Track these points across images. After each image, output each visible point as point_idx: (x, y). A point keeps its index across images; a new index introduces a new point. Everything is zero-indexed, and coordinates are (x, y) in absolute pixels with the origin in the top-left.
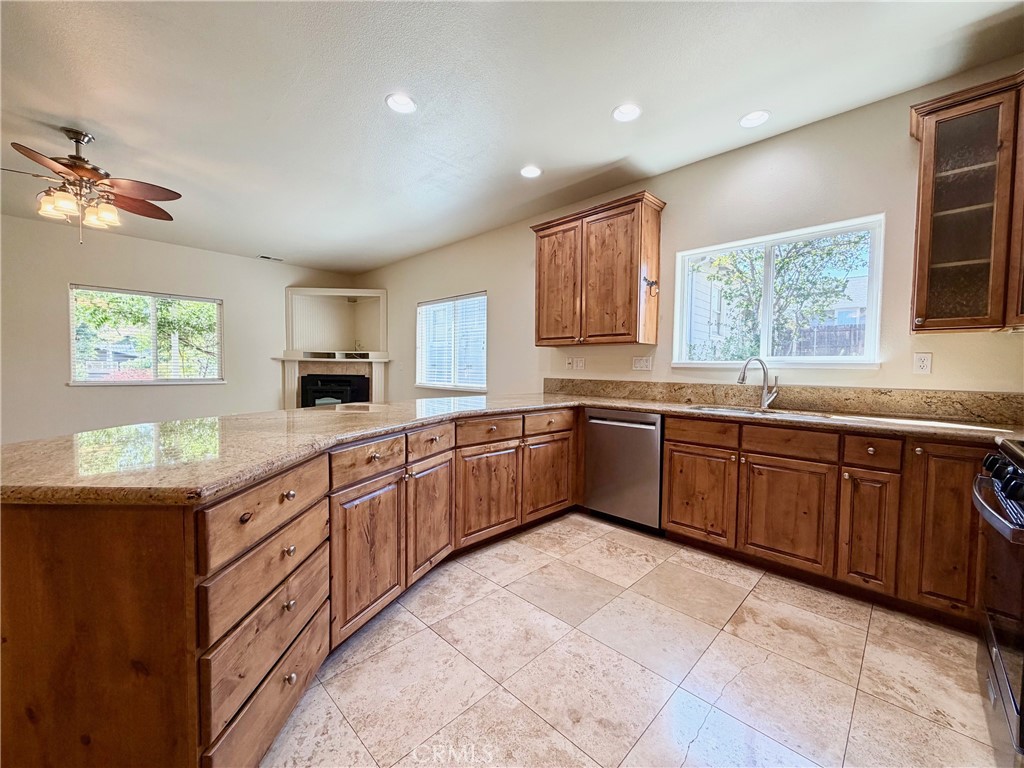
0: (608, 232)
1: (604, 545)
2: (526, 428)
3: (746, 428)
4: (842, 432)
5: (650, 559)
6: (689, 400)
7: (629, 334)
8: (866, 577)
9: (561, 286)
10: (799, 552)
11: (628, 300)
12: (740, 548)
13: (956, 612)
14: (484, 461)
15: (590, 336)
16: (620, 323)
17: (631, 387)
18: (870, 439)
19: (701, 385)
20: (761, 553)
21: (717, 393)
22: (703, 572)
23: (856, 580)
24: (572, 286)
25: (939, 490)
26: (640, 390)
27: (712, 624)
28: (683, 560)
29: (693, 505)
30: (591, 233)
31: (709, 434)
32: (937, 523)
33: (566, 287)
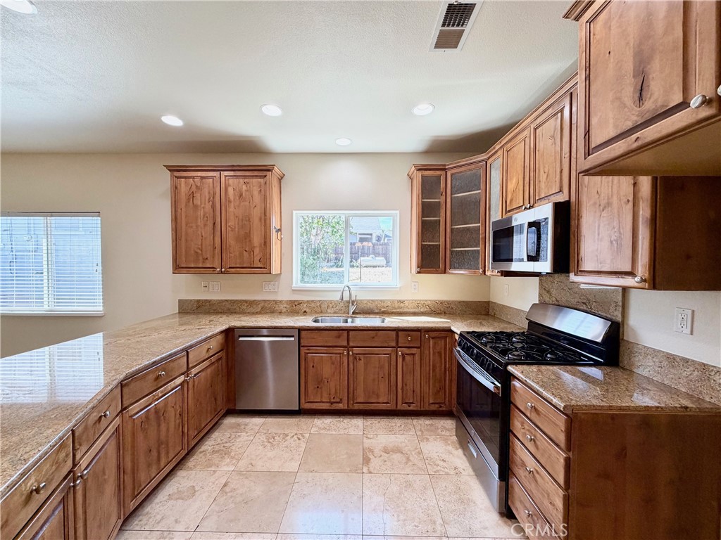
0: (244, 187)
1: (263, 438)
2: (189, 362)
3: (351, 333)
4: (397, 331)
5: (300, 436)
6: (305, 311)
7: (264, 268)
8: (409, 404)
9: (200, 223)
10: (380, 400)
11: (263, 242)
12: (351, 407)
13: (441, 409)
14: (153, 410)
15: (230, 268)
16: (257, 259)
17: (262, 305)
18: (409, 333)
19: (313, 301)
20: (362, 407)
21: (323, 306)
22: (334, 433)
23: (405, 407)
24: (211, 225)
25: (434, 353)
26: (269, 308)
27: (356, 471)
28: (320, 428)
29: (321, 388)
30: (229, 185)
31: (330, 339)
32: (434, 370)
33: (205, 225)
